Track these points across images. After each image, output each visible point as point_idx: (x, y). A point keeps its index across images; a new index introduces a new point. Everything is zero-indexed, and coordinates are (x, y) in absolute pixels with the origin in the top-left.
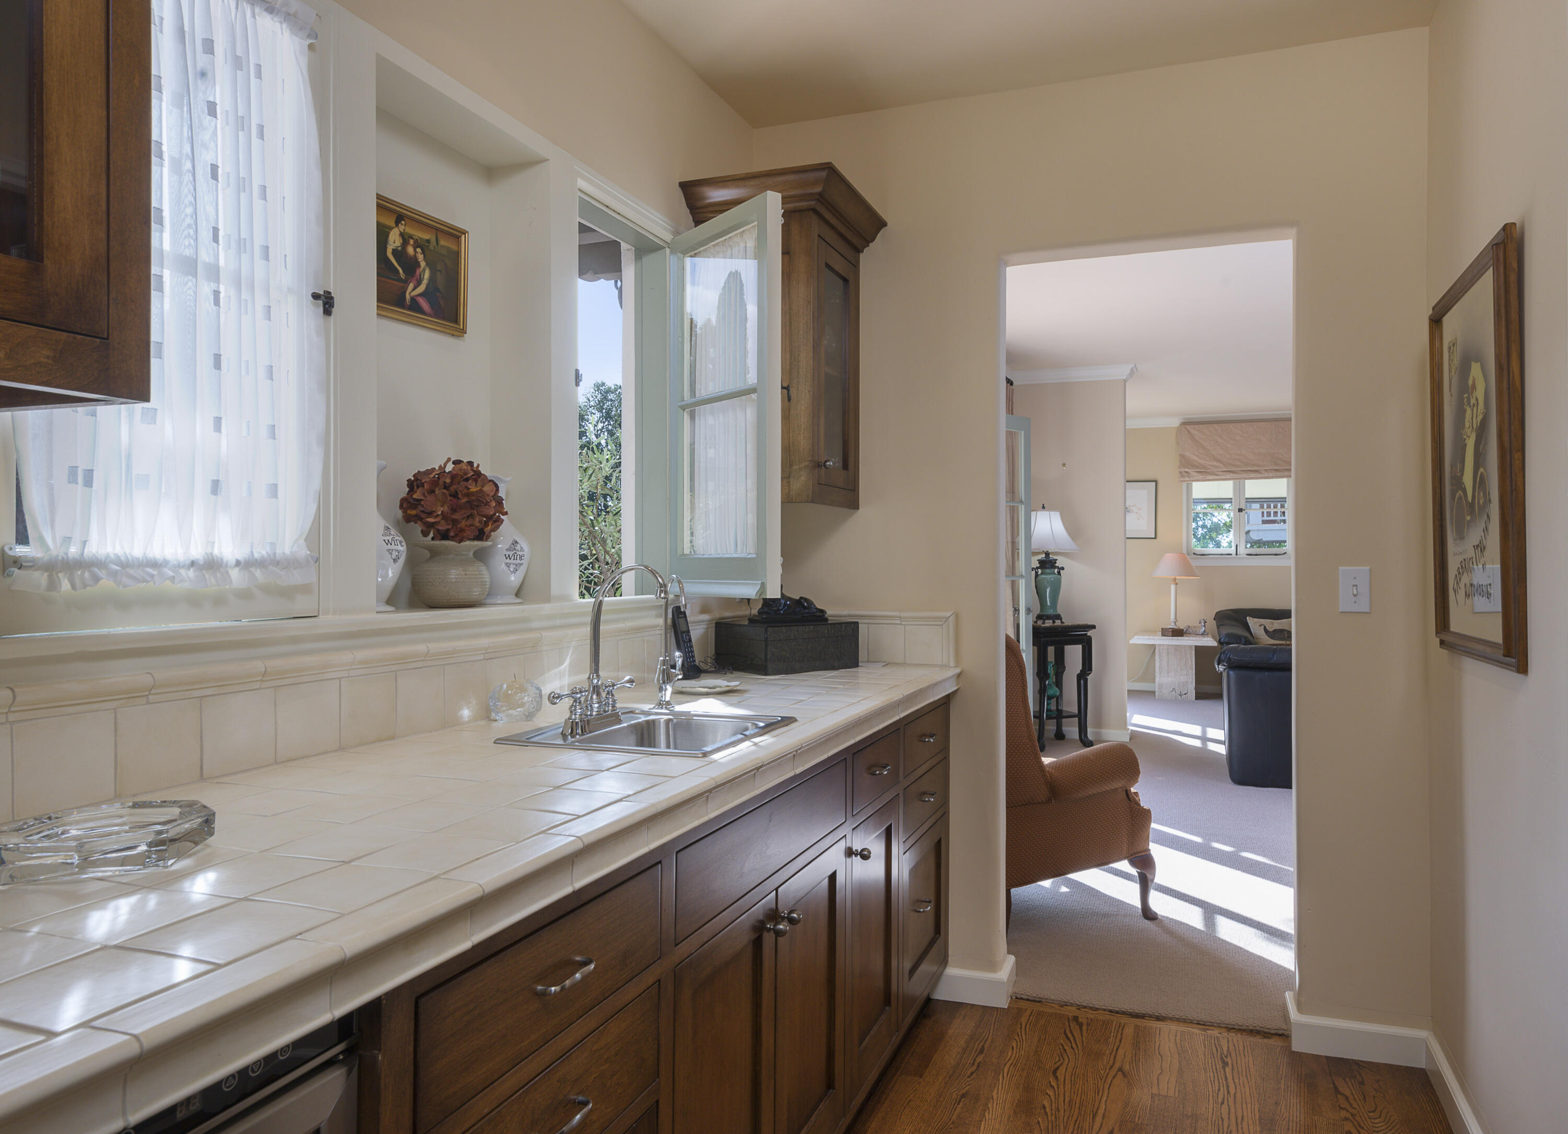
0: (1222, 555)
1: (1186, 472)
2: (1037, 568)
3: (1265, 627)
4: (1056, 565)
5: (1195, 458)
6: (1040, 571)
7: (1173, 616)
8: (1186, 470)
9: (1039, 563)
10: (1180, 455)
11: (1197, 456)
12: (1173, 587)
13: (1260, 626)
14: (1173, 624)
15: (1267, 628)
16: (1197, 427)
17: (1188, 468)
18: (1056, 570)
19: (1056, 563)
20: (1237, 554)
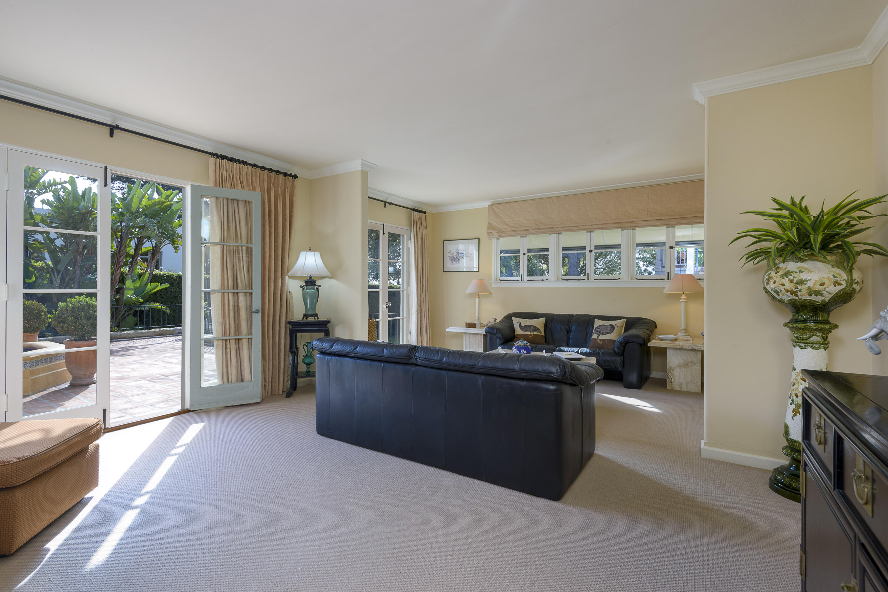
0: (514, 280)
1: (491, 232)
2: (304, 286)
3: (520, 323)
4: (316, 284)
5: (496, 224)
6: (305, 288)
7: (477, 316)
8: (491, 231)
9: (305, 283)
10: (489, 223)
11: (496, 223)
12: (477, 299)
13: (518, 323)
14: (477, 320)
15: (521, 324)
16: (497, 206)
17: (491, 230)
18: (316, 288)
19: (315, 283)
20: (522, 280)
